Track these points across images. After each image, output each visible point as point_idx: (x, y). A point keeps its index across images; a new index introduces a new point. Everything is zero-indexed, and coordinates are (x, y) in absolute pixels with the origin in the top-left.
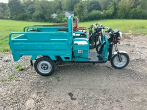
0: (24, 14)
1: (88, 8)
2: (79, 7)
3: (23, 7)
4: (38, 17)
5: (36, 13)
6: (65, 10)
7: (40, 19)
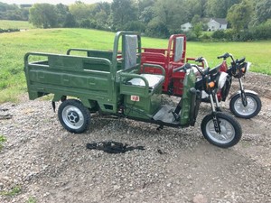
0: (135, 22)
1: (259, 14)
2: (239, 10)
3: (134, 9)
4: (155, 29)
5: (154, 22)
6: (211, 16)
7: (159, 33)
